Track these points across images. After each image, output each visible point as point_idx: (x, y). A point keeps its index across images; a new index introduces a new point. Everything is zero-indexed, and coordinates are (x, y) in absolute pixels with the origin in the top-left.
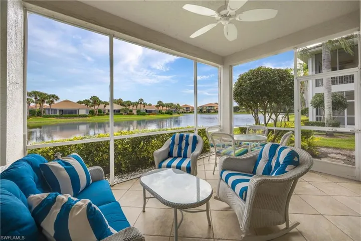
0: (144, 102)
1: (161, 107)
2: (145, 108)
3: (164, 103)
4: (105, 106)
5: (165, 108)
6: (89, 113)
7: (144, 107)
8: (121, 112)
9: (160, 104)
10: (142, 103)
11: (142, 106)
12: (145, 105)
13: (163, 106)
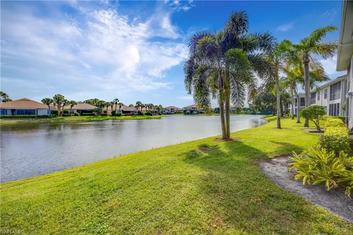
0: (120, 102)
1: (140, 107)
2: (121, 109)
3: (143, 103)
4: (72, 106)
5: (144, 109)
6: (51, 113)
7: (120, 107)
8: (93, 113)
9: (139, 104)
10: (118, 103)
11: (118, 106)
12: (121, 105)
13: (143, 106)
